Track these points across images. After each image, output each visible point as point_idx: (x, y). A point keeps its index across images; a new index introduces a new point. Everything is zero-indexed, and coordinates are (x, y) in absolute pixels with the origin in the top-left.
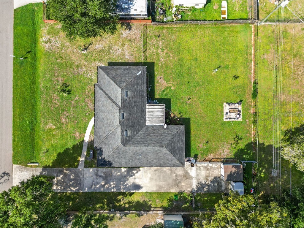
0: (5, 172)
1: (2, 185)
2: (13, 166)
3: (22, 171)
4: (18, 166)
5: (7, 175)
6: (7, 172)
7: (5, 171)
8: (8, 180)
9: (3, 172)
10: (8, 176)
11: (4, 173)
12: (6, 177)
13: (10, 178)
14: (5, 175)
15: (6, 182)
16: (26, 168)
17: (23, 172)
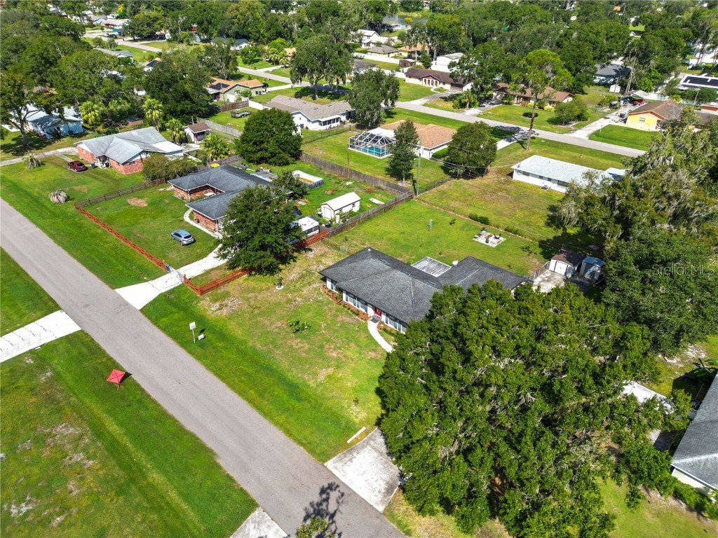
0: (323, 487)
1: (341, 513)
2: (326, 467)
3: (351, 460)
4: (335, 458)
5: (331, 489)
6: (326, 486)
7: (321, 486)
8: (343, 495)
9: (319, 491)
10: (335, 490)
11: (323, 491)
12: (334, 495)
13: (342, 489)
14: (328, 494)
15: (342, 502)
16: (352, 449)
17: (354, 460)
